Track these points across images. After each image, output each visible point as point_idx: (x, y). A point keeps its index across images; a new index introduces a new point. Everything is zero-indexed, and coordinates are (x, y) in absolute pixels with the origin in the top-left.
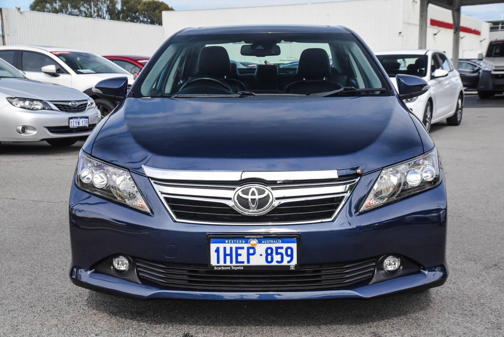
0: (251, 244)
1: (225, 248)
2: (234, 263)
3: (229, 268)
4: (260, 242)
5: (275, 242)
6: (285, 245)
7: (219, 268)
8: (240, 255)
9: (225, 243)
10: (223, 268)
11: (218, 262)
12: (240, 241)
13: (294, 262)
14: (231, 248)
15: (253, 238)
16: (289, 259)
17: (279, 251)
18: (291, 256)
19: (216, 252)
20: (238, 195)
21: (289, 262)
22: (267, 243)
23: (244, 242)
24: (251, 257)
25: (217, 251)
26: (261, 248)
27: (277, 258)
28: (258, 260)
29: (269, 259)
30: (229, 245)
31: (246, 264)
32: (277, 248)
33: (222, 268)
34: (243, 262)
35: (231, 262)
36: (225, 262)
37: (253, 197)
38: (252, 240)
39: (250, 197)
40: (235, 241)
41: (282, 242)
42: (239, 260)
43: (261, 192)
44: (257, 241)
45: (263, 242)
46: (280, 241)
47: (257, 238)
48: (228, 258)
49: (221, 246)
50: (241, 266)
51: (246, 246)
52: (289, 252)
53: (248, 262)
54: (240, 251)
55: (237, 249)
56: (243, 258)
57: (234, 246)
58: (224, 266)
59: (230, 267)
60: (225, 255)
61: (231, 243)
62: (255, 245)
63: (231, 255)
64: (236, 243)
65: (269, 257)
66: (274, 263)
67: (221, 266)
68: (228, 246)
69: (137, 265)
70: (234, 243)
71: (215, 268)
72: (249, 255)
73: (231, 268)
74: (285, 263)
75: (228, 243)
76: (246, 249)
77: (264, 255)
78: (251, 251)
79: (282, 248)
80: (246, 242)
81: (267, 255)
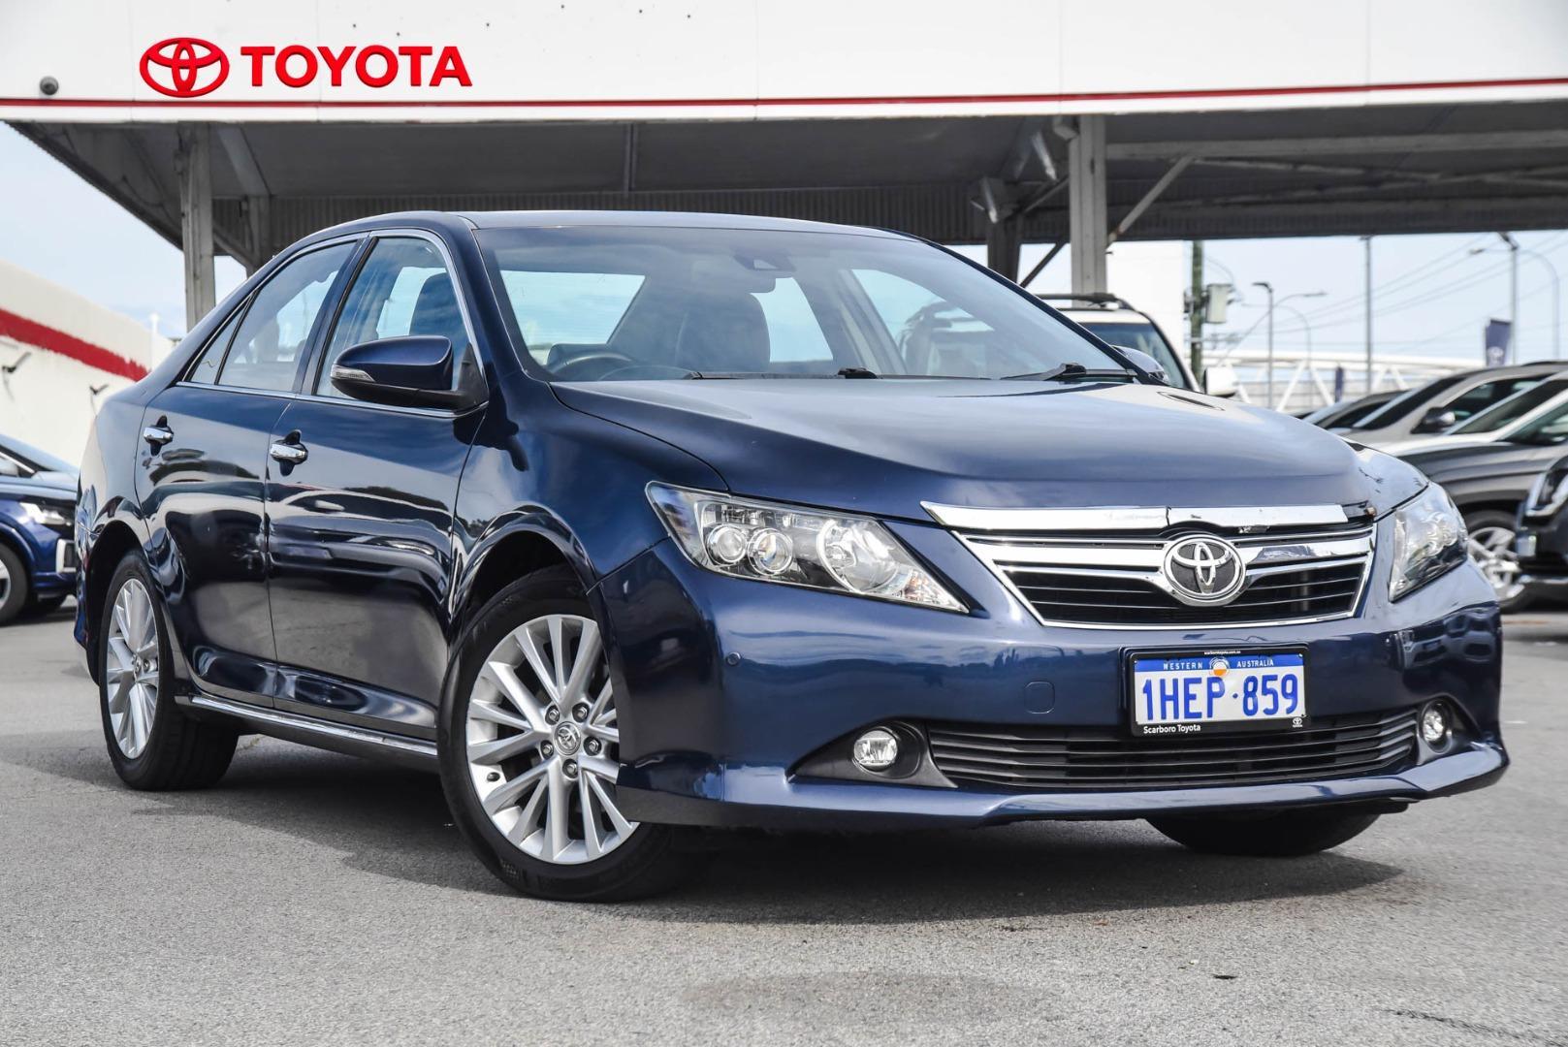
0: (1216, 672)
1: (1163, 682)
2: (1182, 719)
3: (1173, 729)
4: (1233, 666)
5: (1261, 664)
6: (1282, 672)
7: (1155, 731)
8: (1194, 697)
9: (1162, 669)
10: (1162, 730)
11: (1150, 717)
12: (1194, 665)
13: (1300, 711)
14: (1175, 682)
15: (1219, 656)
16: (1289, 703)
17: (1270, 685)
18: (1294, 694)
19: (1144, 692)
20: (1174, 561)
21: (1290, 710)
22: (1247, 667)
23: (1200, 665)
24: (1215, 700)
25: (1148, 689)
26: (1234, 679)
27: (1265, 702)
28: (1228, 710)
29: (1250, 707)
30: (1171, 675)
31: (1204, 718)
32: (1266, 679)
33: (1161, 728)
34: (1199, 715)
35: (1176, 716)
36: (1164, 716)
37: (1206, 563)
38: (1217, 660)
39: (1197, 563)
40: (1183, 664)
41: (1277, 664)
42: (1191, 710)
43: (1218, 551)
44: (1227, 663)
45: (1239, 665)
46: (1272, 663)
47: (1225, 656)
48: (1170, 705)
49: (1155, 677)
50: (1197, 724)
51: (1205, 675)
52: (1289, 690)
53: (1210, 714)
54: (1193, 689)
55: (1188, 682)
56: (1199, 705)
57: (1182, 675)
58: (1164, 726)
59: (1175, 725)
60: (1164, 698)
61: (1175, 670)
62: (1222, 672)
63: (1175, 698)
64: (1185, 669)
65: (1250, 701)
66: (1260, 715)
67: (1156, 726)
68: (1169, 676)
69: (934, 746)
70: (1180, 669)
71: (1147, 731)
72: (1211, 696)
73: (1177, 728)
74: (1281, 714)
75: (1169, 669)
76: (1205, 682)
77: (1241, 695)
78: (1216, 688)
79: (1274, 678)
80: (1206, 667)
81: (1248, 694)
